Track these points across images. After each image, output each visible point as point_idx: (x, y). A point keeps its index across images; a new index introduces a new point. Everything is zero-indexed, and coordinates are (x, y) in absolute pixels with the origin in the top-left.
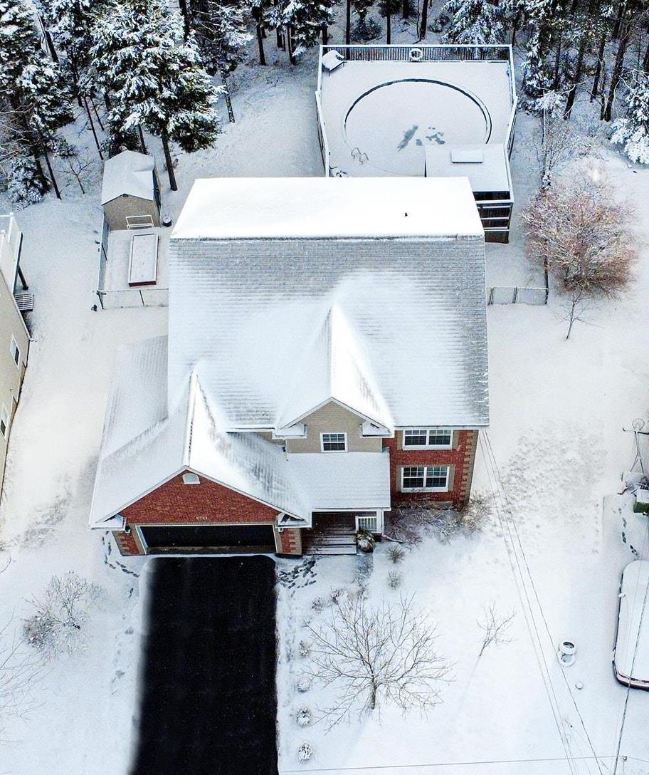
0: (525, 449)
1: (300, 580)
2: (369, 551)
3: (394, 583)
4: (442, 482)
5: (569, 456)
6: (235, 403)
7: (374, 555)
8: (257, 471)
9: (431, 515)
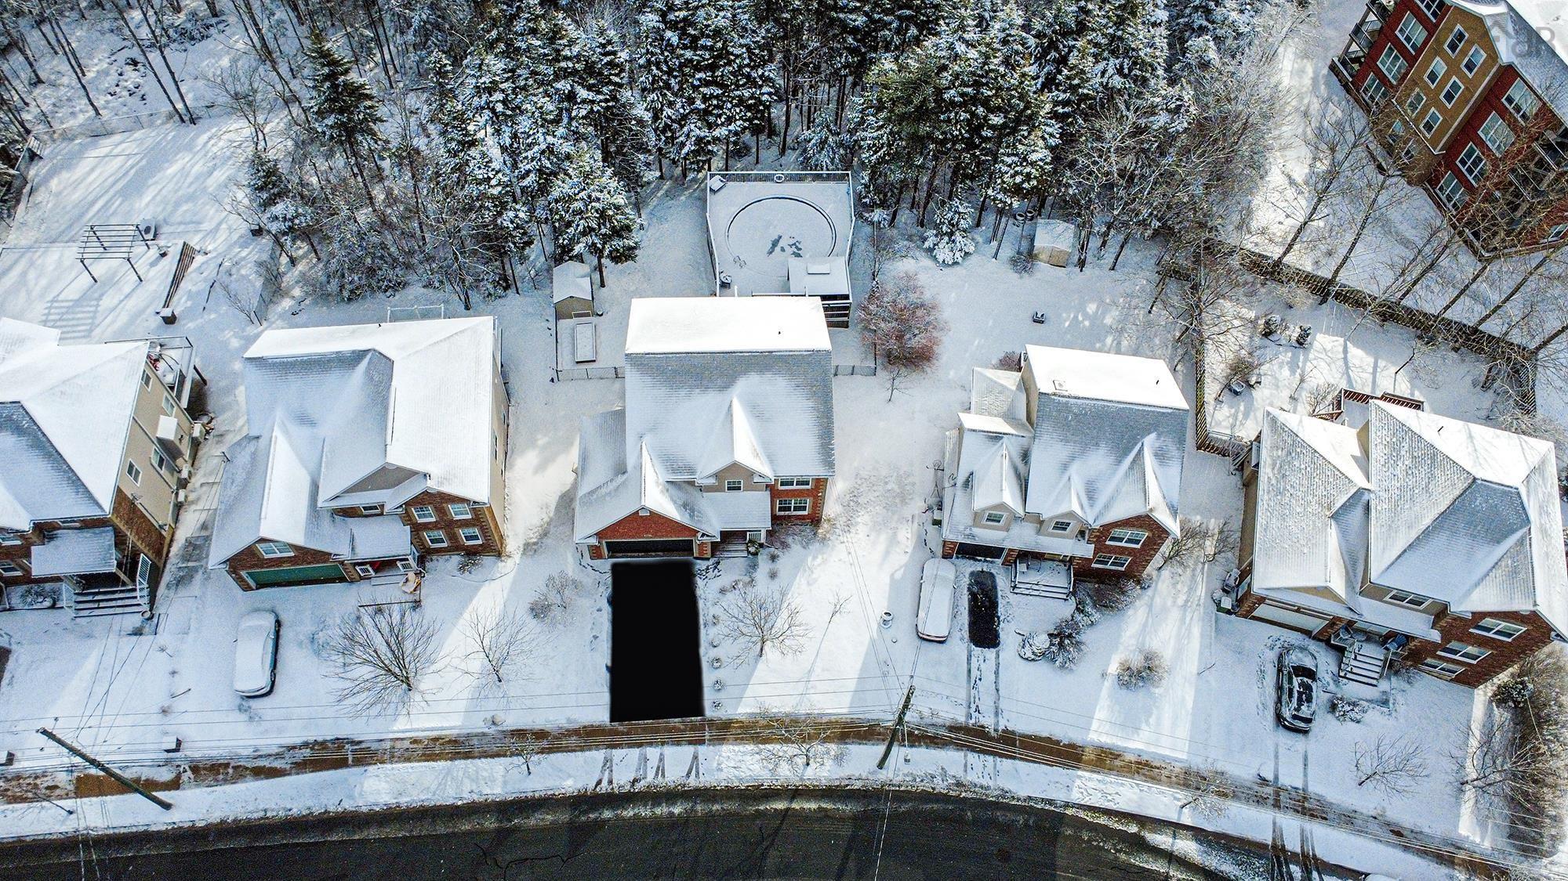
0: (859, 482)
1: (711, 574)
2: (756, 554)
3: (773, 575)
4: (804, 508)
5: (889, 487)
6: (671, 463)
7: (759, 557)
8: (685, 506)
9: (797, 529)
